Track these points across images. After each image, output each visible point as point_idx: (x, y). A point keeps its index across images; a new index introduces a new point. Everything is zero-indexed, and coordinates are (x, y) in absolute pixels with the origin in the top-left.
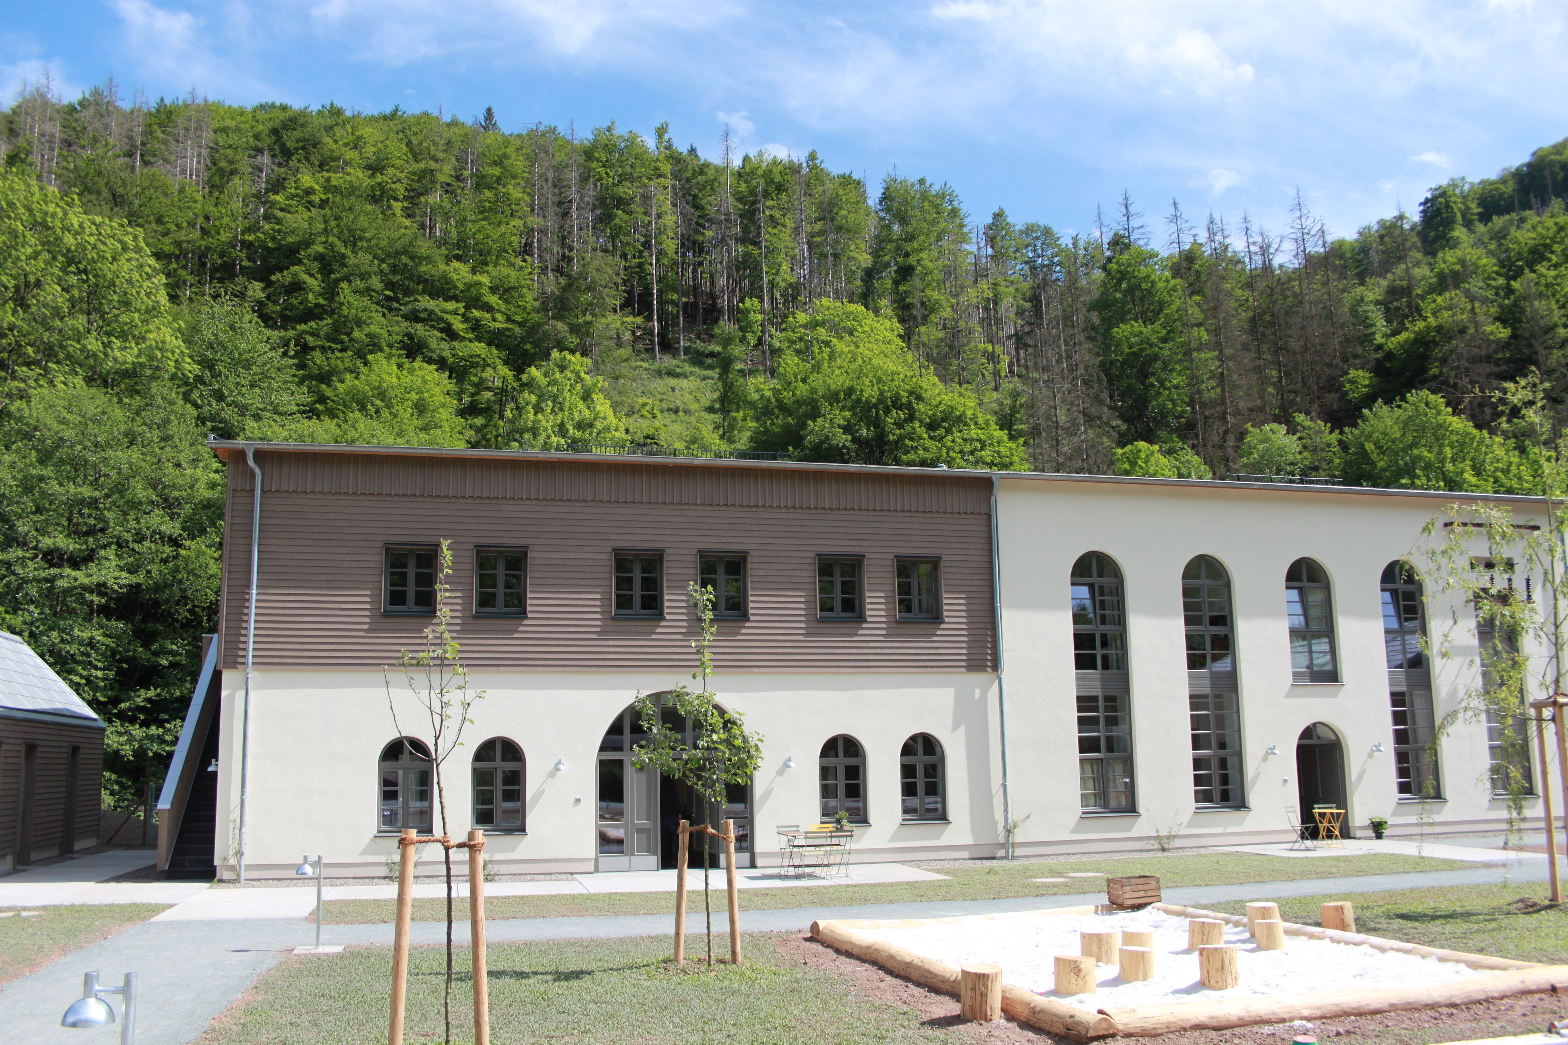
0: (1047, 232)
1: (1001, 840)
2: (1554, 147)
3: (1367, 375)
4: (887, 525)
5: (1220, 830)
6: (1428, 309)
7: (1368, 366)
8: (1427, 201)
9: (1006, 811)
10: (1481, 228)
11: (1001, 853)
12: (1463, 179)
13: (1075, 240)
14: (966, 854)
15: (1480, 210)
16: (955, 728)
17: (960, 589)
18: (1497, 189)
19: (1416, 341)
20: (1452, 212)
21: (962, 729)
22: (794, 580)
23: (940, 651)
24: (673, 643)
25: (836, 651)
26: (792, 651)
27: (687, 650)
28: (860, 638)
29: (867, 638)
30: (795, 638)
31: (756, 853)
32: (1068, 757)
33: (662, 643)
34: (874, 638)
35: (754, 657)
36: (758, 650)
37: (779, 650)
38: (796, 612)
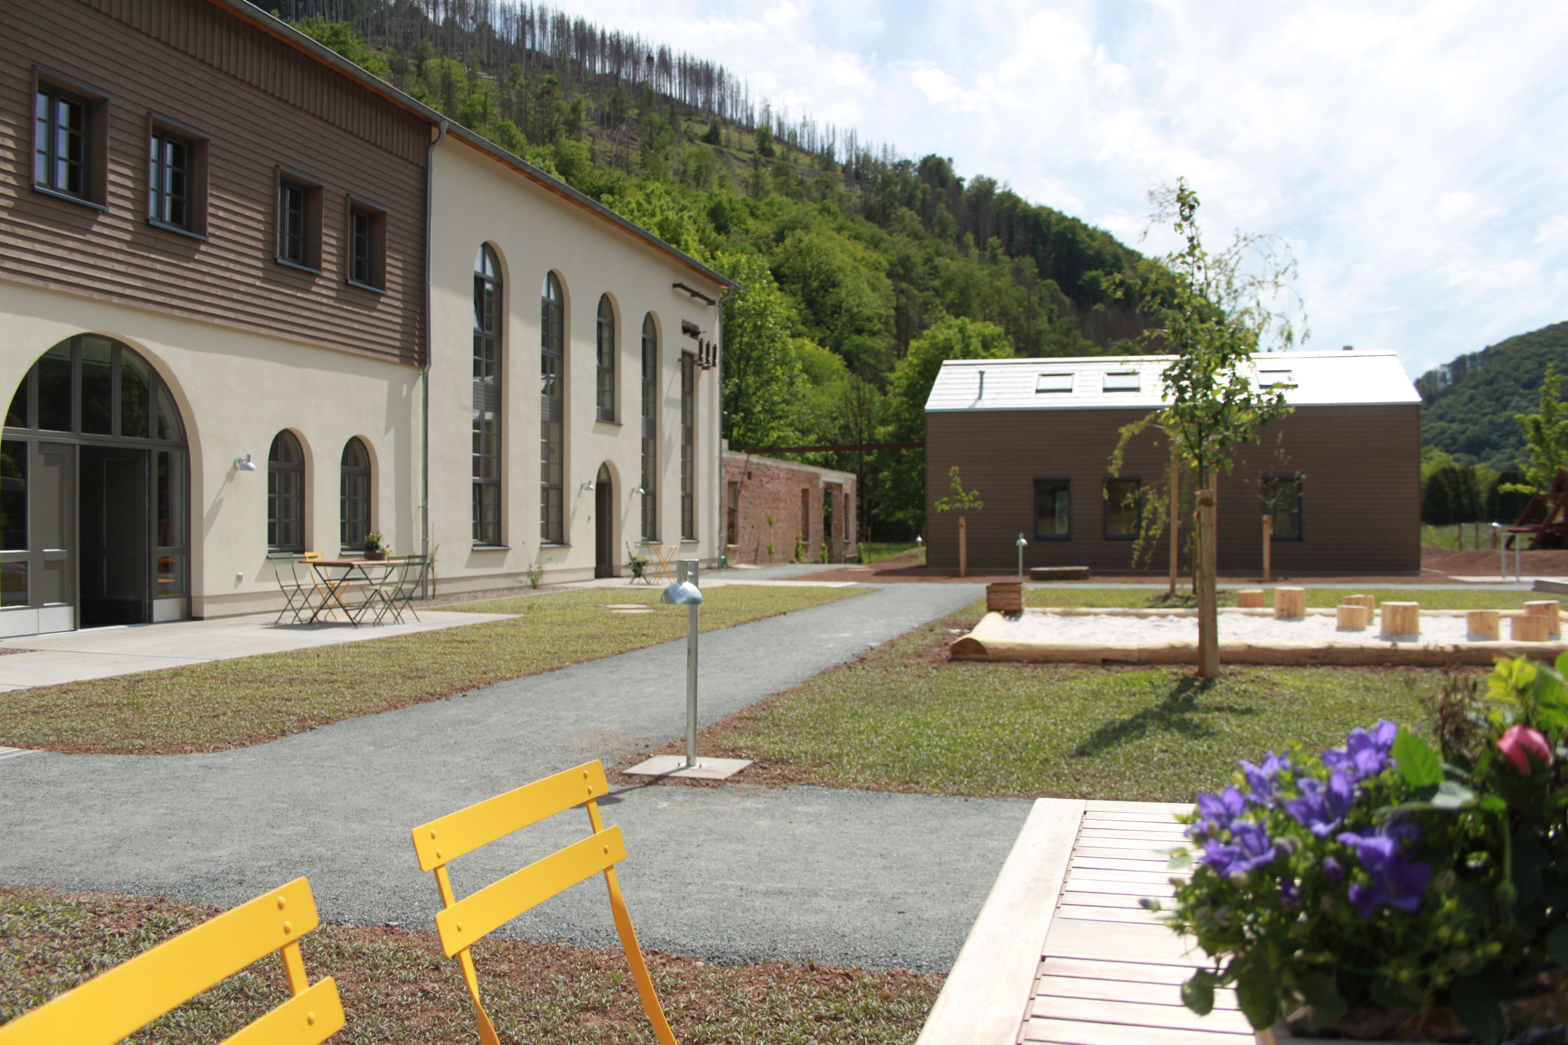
1: (418, 576)
4: (342, 150)
5: (552, 567)
9: (425, 540)
11: (421, 591)
16: (386, 433)
17: (399, 256)
21: (391, 436)
22: (254, 195)
23: (379, 331)
24: (113, 255)
25: (290, 309)
26: (248, 299)
27: (131, 270)
28: (313, 298)
29: (319, 299)
30: (251, 281)
31: (201, 598)
32: (466, 480)
33: (100, 252)
34: (325, 301)
35: (208, 299)
36: (213, 290)
37: (235, 296)
38: (254, 243)
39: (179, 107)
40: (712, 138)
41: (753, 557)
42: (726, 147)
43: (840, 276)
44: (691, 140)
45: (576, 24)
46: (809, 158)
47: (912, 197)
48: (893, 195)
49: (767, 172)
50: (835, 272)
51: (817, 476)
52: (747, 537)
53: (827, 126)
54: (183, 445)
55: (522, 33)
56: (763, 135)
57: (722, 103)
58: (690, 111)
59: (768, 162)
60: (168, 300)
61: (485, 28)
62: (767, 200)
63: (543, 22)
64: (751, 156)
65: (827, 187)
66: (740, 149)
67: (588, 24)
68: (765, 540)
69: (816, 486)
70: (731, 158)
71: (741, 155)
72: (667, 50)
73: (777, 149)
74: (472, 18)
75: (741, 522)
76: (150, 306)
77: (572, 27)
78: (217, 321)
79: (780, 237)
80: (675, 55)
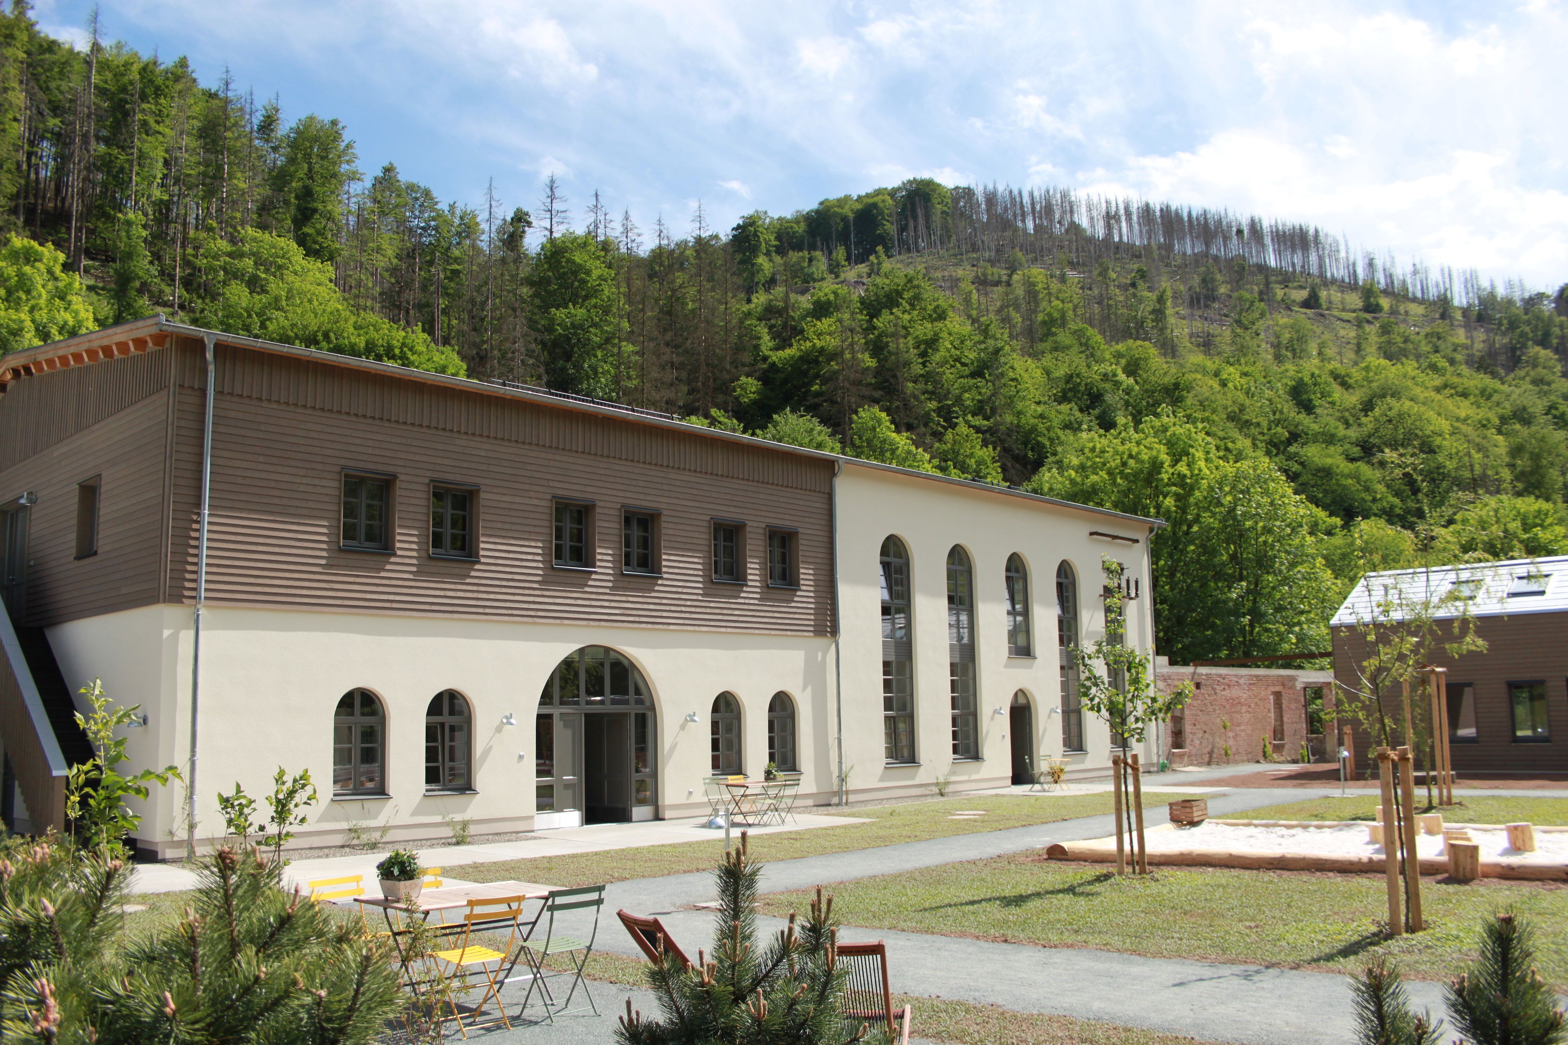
0: (427, 193)
1: (836, 788)
2: (838, 200)
3: (755, 382)
4: (761, 496)
5: (965, 778)
6: (810, 332)
7: (757, 374)
8: (739, 227)
9: (840, 762)
10: (778, 259)
11: (835, 800)
12: (766, 213)
13: (452, 207)
14: (810, 802)
15: (777, 243)
16: (804, 688)
17: (810, 560)
18: (792, 227)
19: (801, 358)
20: (758, 241)
21: (809, 689)
22: (695, 541)
23: (796, 616)
24: (601, 597)
25: (725, 612)
26: (693, 610)
27: (613, 604)
28: (742, 601)
29: (747, 601)
30: (695, 597)
31: (664, 806)
32: (878, 714)
33: (593, 596)
34: (752, 601)
35: (665, 614)
36: (668, 608)
37: (683, 609)
38: (696, 573)
39: (642, 497)
40: (1311, 302)
41: (1207, 759)
42: (1328, 309)
43: (1438, 441)
44: (1288, 308)
45: (1162, 210)
46: (1423, 307)
47: (1547, 335)
48: (1523, 335)
49: (1371, 330)
50: (1429, 436)
51: (1293, 679)
52: (1197, 742)
53: (1442, 270)
54: (653, 708)
55: (1108, 227)
56: (1368, 292)
57: (1321, 266)
58: (1286, 278)
59: (1374, 318)
60: (637, 619)
61: (1075, 228)
62: (1363, 365)
63: (1128, 214)
64: (1354, 315)
65: (1439, 339)
66: (1344, 310)
67: (1173, 208)
68: (1220, 743)
69: (1293, 687)
70: (1333, 320)
71: (1346, 316)
72: (1257, 220)
73: (1385, 303)
74: (1059, 222)
75: (1188, 728)
76: (625, 624)
77: (1158, 214)
78: (672, 627)
79: (1368, 407)
80: (1266, 224)
